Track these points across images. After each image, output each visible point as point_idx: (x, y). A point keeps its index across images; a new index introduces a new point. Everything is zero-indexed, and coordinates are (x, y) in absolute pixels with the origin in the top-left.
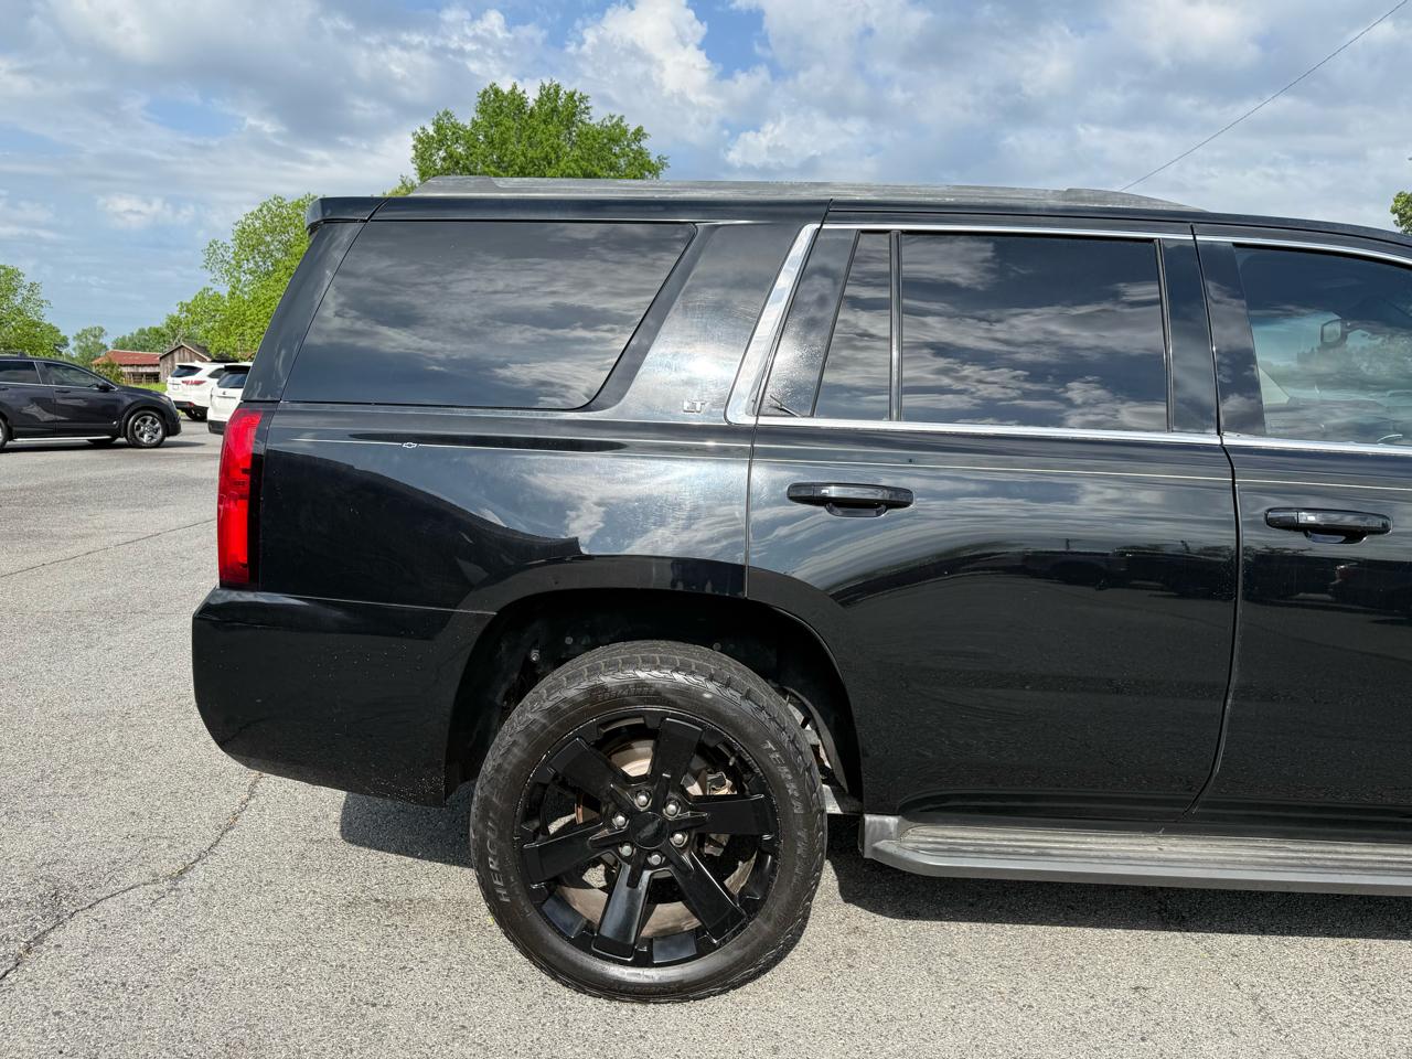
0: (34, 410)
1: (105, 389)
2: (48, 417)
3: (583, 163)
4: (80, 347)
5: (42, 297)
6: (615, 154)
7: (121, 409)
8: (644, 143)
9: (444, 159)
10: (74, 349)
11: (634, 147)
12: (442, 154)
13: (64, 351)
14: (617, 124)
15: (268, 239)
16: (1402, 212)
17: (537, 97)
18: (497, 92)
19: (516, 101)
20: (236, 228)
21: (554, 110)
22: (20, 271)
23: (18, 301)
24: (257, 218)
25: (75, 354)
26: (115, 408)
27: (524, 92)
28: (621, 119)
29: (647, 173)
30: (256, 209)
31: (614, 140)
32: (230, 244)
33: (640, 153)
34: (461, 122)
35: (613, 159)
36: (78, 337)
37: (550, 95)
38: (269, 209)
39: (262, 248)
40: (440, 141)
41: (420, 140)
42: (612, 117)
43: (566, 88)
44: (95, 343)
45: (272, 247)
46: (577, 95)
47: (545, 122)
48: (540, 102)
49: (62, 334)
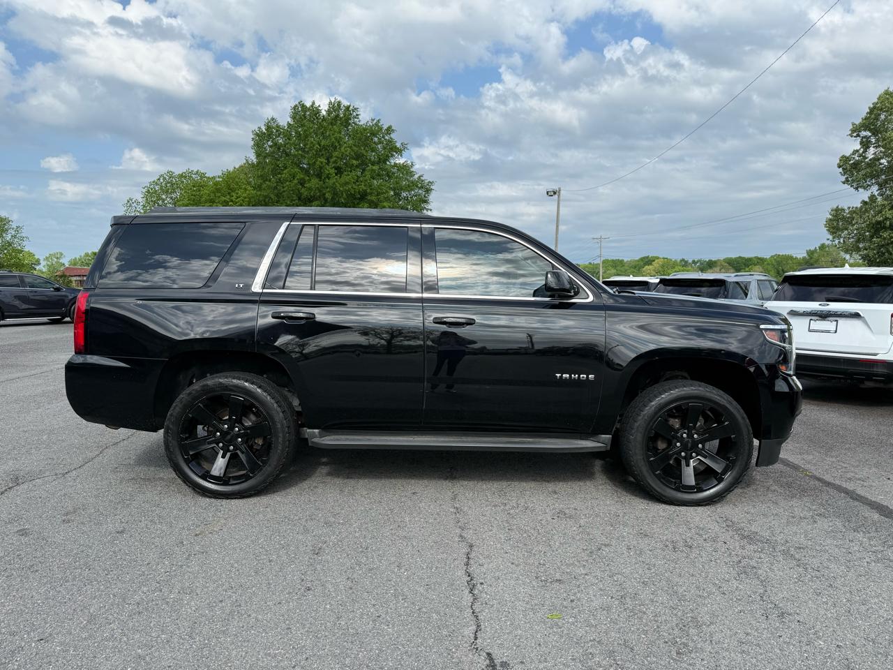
0: (17, 303)
1: (58, 290)
2: (24, 306)
3: (355, 148)
4: (48, 265)
5: (23, 235)
6: (375, 143)
7: (67, 301)
8: (392, 136)
9: (271, 147)
10: (44, 266)
11: (387, 138)
12: (270, 143)
13: (37, 268)
14: (376, 124)
15: (164, 197)
16: (844, 167)
17: (327, 108)
18: (303, 106)
19: (315, 111)
20: (144, 190)
21: (337, 116)
22: (10, 219)
23: (8, 237)
24: (157, 184)
25: (44, 270)
26: (63, 300)
27: (319, 106)
28: (379, 121)
29: (395, 153)
30: (155, 179)
31: (374, 134)
32: (140, 200)
33: (390, 141)
34: (281, 124)
35: (374, 145)
36: (47, 259)
37: (334, 107)
38: (164, 179)
39: (160, 202)
40: (269, 135)
41: (257, 134)
42: (373, 120)
43: (345, 103)
44: (57, 262)
45: (166, 202)
46: (351, 107)
47: (332, 124)
48: (329, 112)
49: (36, 257)
